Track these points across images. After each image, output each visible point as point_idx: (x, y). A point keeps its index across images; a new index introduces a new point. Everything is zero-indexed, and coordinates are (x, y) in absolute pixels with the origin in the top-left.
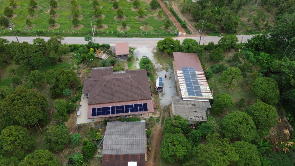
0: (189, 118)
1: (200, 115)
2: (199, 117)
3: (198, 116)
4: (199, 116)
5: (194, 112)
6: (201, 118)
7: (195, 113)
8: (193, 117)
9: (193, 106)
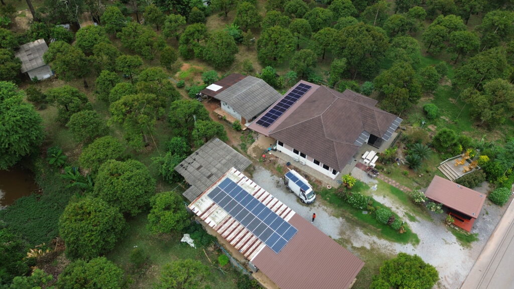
0: (200, 153)
1: (190, 169)
2: (189, 163)
3: (192, 164)
4: (189, 166)
5: (200, 167)
6: (186, 165)
7: (197, 165)
8: (197, 157)
9: (210, 173)
